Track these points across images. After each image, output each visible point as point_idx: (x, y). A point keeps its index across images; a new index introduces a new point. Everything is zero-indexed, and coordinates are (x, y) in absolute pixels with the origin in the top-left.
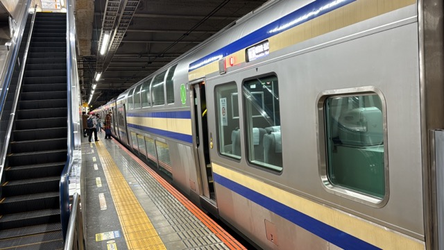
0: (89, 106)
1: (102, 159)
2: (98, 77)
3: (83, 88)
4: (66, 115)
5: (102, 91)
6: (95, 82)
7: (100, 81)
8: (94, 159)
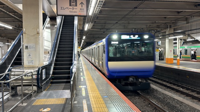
0: (81, 48)
1: (83, 68)
2: (84, 37)
3: (79, 41)
4: (73, 51)
5: (86, 42)
6: (83, 39)
7: (85, 39)
8: (81, 67)
